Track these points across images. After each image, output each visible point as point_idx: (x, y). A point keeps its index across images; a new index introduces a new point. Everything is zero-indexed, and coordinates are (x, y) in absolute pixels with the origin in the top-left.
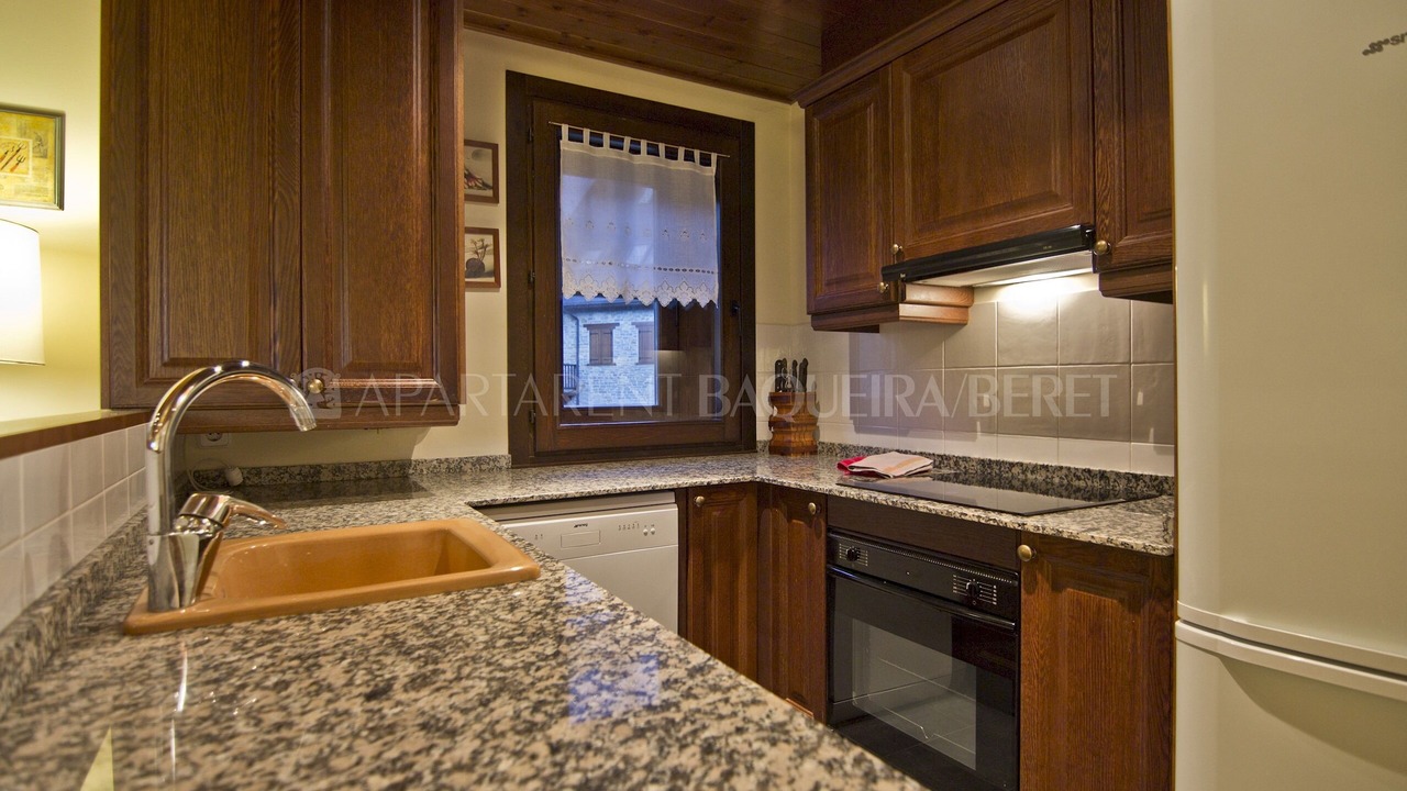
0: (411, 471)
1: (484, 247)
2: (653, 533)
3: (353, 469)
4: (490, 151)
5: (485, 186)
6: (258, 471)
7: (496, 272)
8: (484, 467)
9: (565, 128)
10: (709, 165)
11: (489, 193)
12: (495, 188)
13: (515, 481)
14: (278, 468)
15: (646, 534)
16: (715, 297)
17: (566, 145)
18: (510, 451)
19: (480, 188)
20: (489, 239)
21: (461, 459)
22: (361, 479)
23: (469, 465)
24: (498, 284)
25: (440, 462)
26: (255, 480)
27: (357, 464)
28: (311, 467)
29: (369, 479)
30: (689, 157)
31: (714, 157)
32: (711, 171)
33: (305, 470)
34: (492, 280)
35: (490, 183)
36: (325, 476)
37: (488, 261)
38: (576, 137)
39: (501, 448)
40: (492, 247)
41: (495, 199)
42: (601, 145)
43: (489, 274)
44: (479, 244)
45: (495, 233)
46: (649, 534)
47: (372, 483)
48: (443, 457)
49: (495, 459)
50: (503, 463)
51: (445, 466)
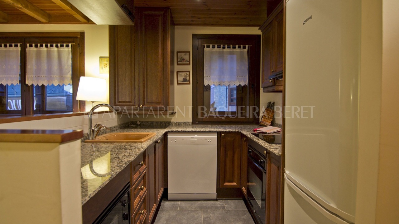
0: (171, 124)
1: (187, 75)
2: (210, 141)
3: (159, 123)
4: (188, 53)
5: (187, 61)
6: (143, 122)
7: (189, 81)
8: (186, 124)
9: (206, 45)
10: (246, 48)
11: (188, 63)
12: (189, 61)
13: (193, 127)
14: (146, 122)
15: (208, 141)
16: (247, 83)
17: (206, 49)
18: (192, 121)
19: (186, 62)
20: (188, 73)
21: (181, 122)
22: (161, 125)
23: (183, 123)
24: (190, 83)
25: (177, 122)
26: (142, 124)
27: (160, 122)
28: (152, 122)
29: (163, 125)
30: (239, 47)
31: (247, 46)
32: (246, 50)
33: (151, 122)
34: (189, 82)
35: (188, 60)
36: (155, 124)
37: (188, 78)
38: (208, 47)
39: (190, 120)
40: (188, 75)
41: (189, 64)
42: (215, 48)
43: (188, 81)
44: (186, 74)
45: (189, 72)
46: (209, 142)
47: (163, 126)
48: (177, 121)
49: (188, 123)
50: (190, 123)
51: (177, 123)
